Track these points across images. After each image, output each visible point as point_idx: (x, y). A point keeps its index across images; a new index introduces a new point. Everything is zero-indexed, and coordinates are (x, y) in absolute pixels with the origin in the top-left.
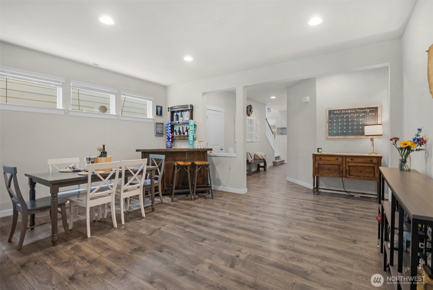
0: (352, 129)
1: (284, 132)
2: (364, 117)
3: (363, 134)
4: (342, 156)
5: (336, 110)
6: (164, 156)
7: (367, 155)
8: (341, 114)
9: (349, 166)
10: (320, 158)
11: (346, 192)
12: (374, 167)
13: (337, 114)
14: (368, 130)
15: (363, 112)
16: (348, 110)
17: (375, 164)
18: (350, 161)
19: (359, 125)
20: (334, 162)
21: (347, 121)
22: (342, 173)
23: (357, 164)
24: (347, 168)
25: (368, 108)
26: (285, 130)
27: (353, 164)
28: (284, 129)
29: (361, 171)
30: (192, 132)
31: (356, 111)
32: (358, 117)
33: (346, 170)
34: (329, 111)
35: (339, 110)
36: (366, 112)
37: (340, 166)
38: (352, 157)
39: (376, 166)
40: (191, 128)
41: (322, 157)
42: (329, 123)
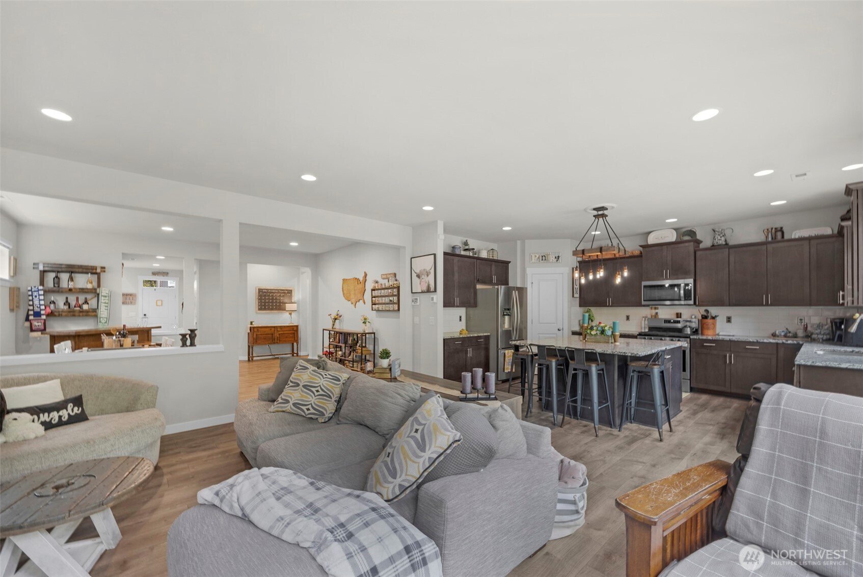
0: (276, 305)
1: (129, 301)
2: (283, 296)
3: (284, 310)
4: (274, 327)
5: (265, 289)
6: (137, 336)
7: (288, 325)
8: (268, 292)
9: (279, 334)
10: (258, 330)
11: (272, 355)
12: (294, 333)
13: (265, 292)
14: (289, 307)
15: (283, 293)
16: (273, 290)
17: (295, 331)
18: (280, 330)
19: (280, 302)
20: (269, 332)
21: (273, 299)
22: (275, 340)
23: (285, 332)
24: (278, 336)
25: (287, 290)
26: (131, 298)
27: (282, 332)
28: (128, 297)
29: (287, 337)
30: (107, 305)
31: (279, 291)
32: (280, 296)
33: (277, 337)
34: (259, 289)
35: (266, 289)
36: (285, 293)
37: (273, 334)
38: (281, 327)
39: (296, 332)
40: (104, 300)
41: (259, 329)
42: (259, 299)
